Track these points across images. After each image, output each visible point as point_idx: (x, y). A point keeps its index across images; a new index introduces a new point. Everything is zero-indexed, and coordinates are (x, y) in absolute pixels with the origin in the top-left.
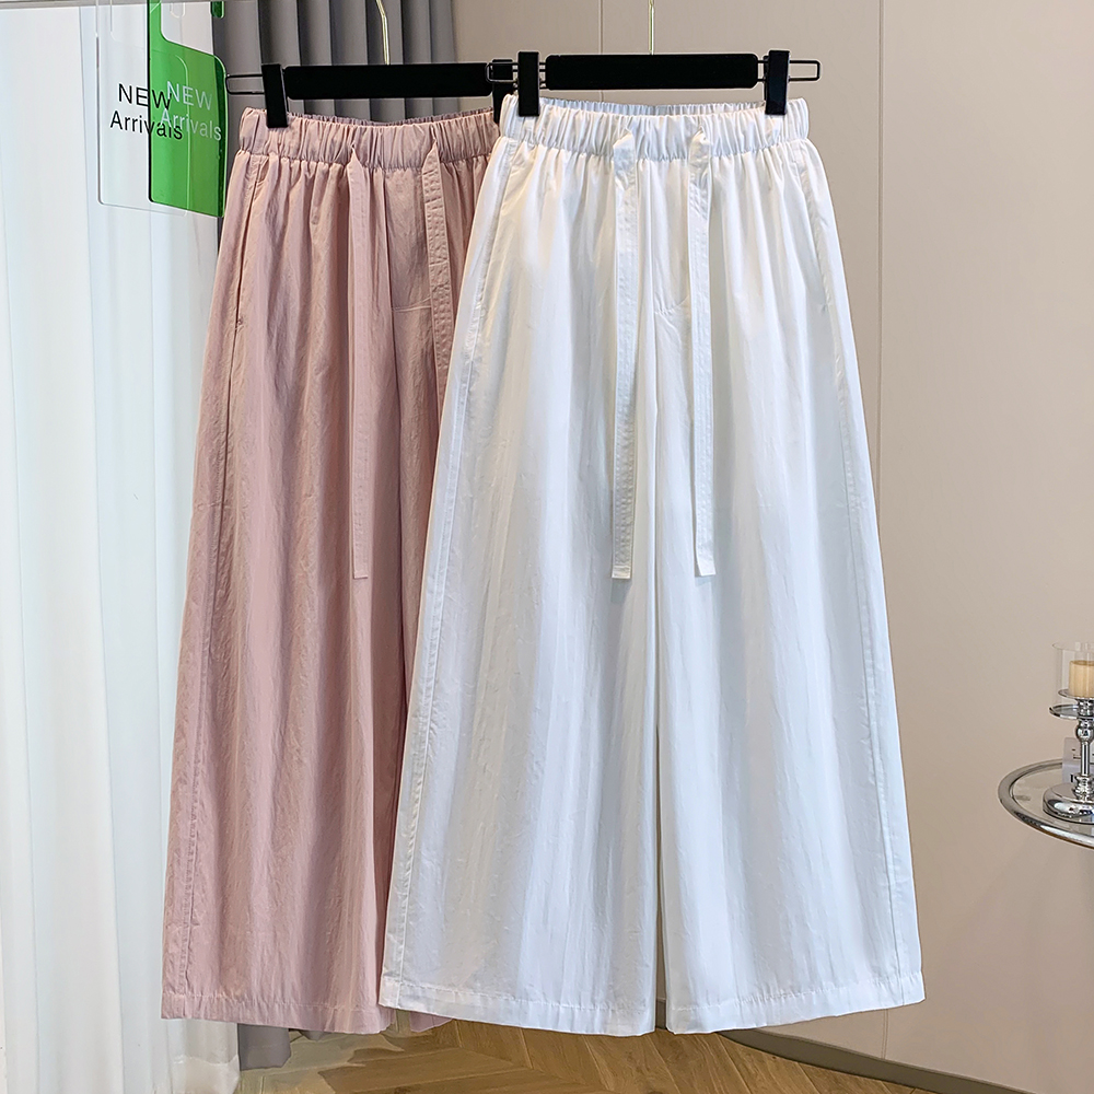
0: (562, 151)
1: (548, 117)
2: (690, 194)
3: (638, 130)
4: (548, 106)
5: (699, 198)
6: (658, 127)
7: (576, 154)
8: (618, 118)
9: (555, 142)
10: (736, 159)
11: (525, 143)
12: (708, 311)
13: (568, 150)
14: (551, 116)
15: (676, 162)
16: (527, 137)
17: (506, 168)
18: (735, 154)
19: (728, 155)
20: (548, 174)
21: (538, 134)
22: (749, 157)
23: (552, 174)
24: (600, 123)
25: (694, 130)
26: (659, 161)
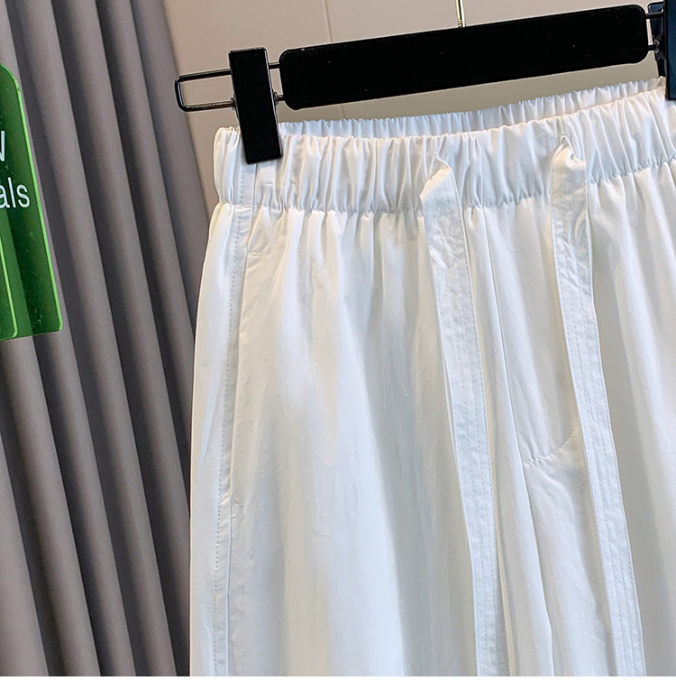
0: (331, 213)
1: (297, 157)
2: (559, 258)
3: (458, 158)
4: (295, 138)
5: (574, 261)
6: (490, 150)
7: (355, 216)
8: (420, 142)
9: (316, 199)
10: (627, 184)
11: (265, 209)
12: (611, 450)
13: (341, 210)
14: (303, 154)
15: (527, 204)
16: (266, 198)
17: (238, 258)
18: (624, 174)
19: (612, 177)
20: (313, 260)
21: (285, 189)
22: (647, 176)
23: (320, 256)
24: (389, 156)
25: (552, 144)
26: (498, 205)
